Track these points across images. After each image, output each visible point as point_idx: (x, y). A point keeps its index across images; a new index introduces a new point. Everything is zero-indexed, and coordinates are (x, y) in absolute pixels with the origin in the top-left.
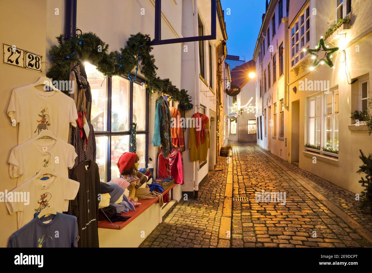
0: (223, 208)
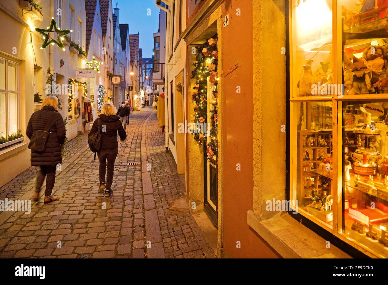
0: (147, 155)
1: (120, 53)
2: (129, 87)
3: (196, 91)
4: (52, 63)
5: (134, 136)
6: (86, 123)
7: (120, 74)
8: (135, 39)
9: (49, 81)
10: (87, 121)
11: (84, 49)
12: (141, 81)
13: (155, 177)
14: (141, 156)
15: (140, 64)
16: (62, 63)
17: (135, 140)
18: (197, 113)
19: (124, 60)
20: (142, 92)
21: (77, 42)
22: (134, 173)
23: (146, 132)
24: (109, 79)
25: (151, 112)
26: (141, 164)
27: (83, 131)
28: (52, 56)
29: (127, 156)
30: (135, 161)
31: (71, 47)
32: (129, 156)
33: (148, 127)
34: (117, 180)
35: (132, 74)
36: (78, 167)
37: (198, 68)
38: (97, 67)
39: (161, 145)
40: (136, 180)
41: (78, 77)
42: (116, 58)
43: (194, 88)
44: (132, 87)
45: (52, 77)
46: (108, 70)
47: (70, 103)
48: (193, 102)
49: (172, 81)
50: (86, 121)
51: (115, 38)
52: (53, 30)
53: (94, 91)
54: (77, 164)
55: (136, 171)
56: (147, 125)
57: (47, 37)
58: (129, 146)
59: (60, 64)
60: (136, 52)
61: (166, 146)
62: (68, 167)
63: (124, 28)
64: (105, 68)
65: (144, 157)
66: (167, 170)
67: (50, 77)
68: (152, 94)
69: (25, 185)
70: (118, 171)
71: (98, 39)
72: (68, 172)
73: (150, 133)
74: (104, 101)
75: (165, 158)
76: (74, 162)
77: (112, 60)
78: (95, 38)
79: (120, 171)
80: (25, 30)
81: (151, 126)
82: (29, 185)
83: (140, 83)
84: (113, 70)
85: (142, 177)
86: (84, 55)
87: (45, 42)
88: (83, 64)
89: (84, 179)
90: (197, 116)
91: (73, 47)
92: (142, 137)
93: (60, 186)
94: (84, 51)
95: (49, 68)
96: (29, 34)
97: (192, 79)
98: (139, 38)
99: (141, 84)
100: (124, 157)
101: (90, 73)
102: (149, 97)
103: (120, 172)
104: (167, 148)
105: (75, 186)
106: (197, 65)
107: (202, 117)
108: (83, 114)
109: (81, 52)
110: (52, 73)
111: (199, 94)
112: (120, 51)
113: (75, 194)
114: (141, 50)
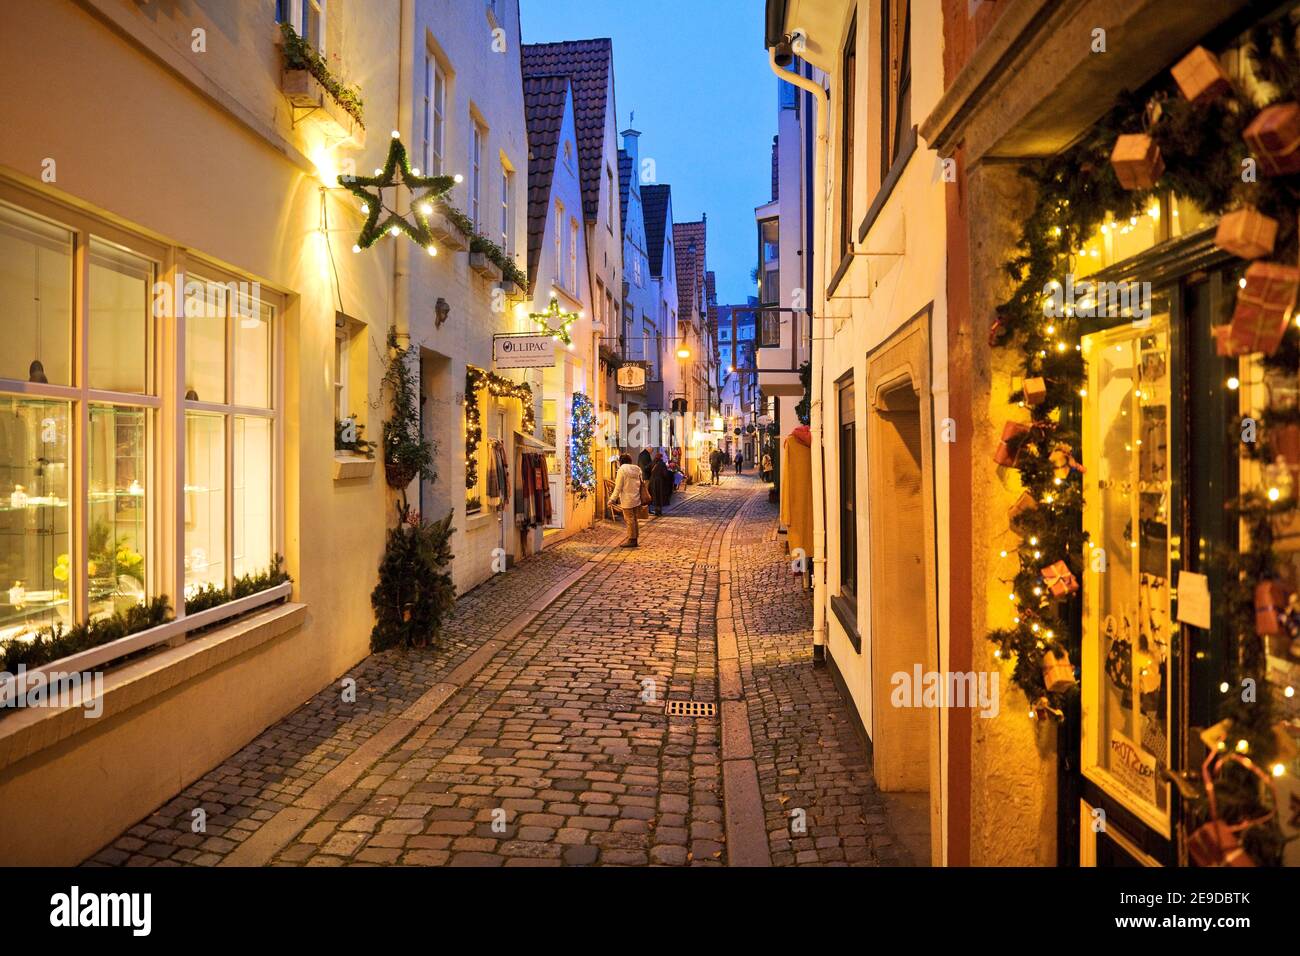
0: (740, 672)
1: (644, 283)
2: (675, 402)
3: (1021, 414)
4: (405, 308)
5: (691, 583)
6: (530, 528)
7: (645, 356)
8: (692, 239)
9: (391, 376)
10: (532, 522)
11: (521, 265)
12: (713, 383)
13: (777, 791)
14: (717, 673)
15: (709, 325)
16: (442, 310)
17: (695, 598)
18: (1034, 541)
19: (657, 306)
20: (718, 422)
21: (495, 237)
22: (689, 757)
23: (734, 569)
24: (609, 374)
25: (749, 492)
26: (719, 710)
27: (518, 556)
28: (403, 281)
29: (664, 669)
30: (696, 694)
31: (473, 256)
32: (673, 668)
33: (738, 547)
34: (621, 788)
35: (684, 354)
36: (483, 708)
37: (1036, 284)
38: (563, 327)
39: (792, 630)
40: (699, 797)
41: (502, 363)
42: (629, 300)
43: (1016, 398)
44: (684, 404)
45: (404, 360)
46: (606, 342)
47: (471, 456)
48: (1001, 476)
49: (850, 374)
50: (527, 521)
51: (627, 232)
52: (397, 177)
53: (557, 415)
54: (481, 689)
55: (698, 749)
56: (735, 542)
57: (376, 204)
58: (674, 624)
59: (433, 316)
60: (695, 282)
61: (818, 641)
62: (446, 703)
63: (656, 199)
64: (594, 333)
65: (730, 683)
66: (828, 757)
67: (395, 360)
68: (751, 429)
69: (279, 778)
70: (626, 740)
71: (568, 233)
72: (443, 726)
73: (749, 575)
74: (590, 449)
75: (814, 695)
76: (472, 680)
77: (617, 308)
78: (559, 231)
79: (636, 742)
80: (302, 181)
81: (750, 547)
82: (294, 778)
83: (710, 389)
84: (622, 341)
85: (721, 783)
86: (522, 286)
87: (367, 224)
88: (519, 316)
89: (496, 768)
90: (1037, 555)
91: (483, 255)
92: (718, 587)
93: (401, 798)
94: (520, 273)
95: (393, 328)
96: (317, 195)
97: (999, 350)
98: (704, 234)
99: (714, 395)
100: (655, 673)
101: (540, 348)
102: (740, 437)
103: (635, 748)
104: (819, 650)
105: (456, 803)
106: (1025, 272)
107: (1061, 565)
108: (520, 497)
109: (509, 278)
110: (403, 344)
111: (1044, 436)
112: (643, 279)
113: (449, 848)
114: (711, 276)
